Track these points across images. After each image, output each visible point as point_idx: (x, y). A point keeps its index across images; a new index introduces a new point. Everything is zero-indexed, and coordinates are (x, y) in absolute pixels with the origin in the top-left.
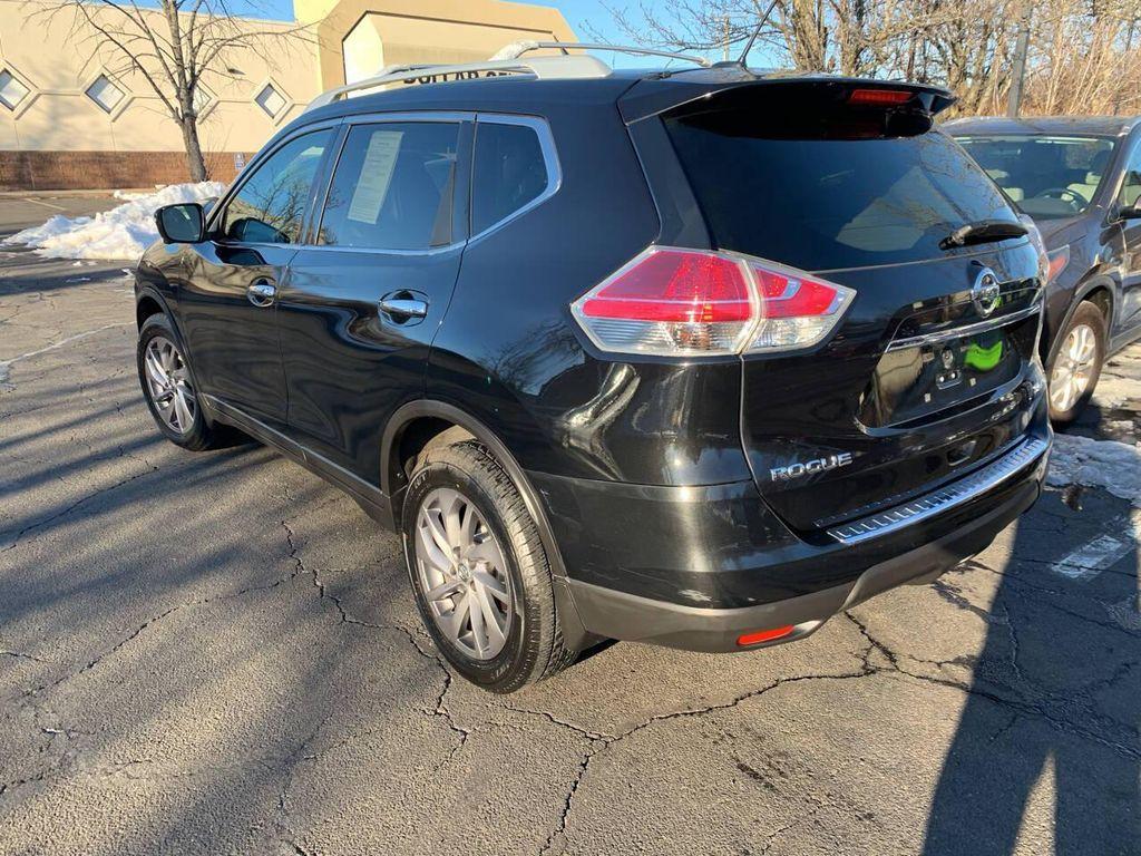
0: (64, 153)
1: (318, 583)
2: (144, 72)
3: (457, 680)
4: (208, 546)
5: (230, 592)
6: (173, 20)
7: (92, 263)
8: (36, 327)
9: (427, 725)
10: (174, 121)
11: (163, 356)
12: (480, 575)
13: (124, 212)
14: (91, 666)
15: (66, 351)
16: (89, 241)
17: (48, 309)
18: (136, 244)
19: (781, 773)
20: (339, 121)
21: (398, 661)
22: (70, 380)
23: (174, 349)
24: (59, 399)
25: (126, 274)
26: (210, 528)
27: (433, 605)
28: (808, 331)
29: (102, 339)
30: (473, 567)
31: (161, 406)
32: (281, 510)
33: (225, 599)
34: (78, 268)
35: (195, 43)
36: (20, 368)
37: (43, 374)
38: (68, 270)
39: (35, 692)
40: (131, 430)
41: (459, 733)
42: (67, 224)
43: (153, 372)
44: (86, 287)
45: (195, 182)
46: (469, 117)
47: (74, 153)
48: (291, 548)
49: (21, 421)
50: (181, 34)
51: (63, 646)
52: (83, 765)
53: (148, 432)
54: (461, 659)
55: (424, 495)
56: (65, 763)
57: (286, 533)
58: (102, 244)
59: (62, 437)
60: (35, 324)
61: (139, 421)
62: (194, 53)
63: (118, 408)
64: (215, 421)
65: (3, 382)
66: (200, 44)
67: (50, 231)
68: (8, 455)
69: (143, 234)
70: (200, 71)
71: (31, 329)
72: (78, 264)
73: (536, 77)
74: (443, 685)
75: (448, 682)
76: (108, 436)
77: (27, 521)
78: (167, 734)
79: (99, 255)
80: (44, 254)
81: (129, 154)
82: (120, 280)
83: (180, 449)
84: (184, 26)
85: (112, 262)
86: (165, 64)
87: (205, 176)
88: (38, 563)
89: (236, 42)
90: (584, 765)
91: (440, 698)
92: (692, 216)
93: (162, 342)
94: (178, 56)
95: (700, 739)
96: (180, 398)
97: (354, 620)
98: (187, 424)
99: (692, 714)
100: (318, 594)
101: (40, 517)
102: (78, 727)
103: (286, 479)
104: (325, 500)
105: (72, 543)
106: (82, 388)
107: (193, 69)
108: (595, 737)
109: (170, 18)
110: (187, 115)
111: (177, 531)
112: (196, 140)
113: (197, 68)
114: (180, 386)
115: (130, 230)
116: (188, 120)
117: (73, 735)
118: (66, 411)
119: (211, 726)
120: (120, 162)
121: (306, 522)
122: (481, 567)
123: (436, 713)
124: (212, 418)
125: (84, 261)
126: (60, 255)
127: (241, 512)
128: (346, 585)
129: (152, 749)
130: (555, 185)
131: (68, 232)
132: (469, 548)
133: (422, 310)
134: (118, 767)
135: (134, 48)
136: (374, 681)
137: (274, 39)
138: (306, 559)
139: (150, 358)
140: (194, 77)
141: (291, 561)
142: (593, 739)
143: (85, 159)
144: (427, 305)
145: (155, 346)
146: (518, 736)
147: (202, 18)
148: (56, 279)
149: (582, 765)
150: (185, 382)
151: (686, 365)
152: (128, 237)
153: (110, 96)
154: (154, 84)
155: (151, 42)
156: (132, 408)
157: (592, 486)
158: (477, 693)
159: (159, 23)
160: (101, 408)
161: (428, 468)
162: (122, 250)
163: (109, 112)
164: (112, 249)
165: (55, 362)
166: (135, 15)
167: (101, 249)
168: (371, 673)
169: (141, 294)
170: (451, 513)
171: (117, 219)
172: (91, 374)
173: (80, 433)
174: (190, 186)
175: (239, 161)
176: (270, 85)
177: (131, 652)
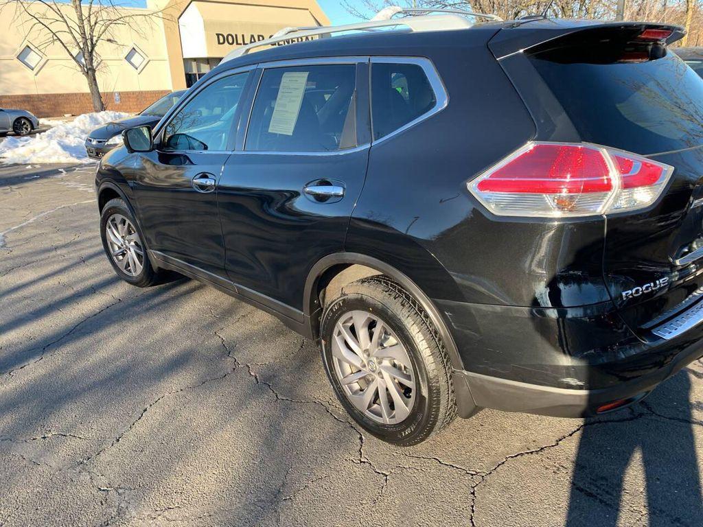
0: (5, 97)
1: (252, 374)
2: (61, 42)
3: (366, 436)
4: (171, 352)
5: (195, 383)
6: (78, 8)
7: (38, 166)
8: (14, 209)
9: (359, 471)
10: (81, 73)
11: (120, 226)
12: (386, 368)
13: (54, 132)
14: (118, 440)
15: (38, 225)
16: (34, 152)
17: (18, 197)
18: (64, 152)
19: (607, 492)
20: (253, 67)
21: (323, 426)
22: (46, 244)
23: (128, 222)
24: (43, 256)
25: (62, 172)
26: (168, 340)
27: (346, 388)
28: (645, 197)
29: (59, 215)
30: (380, 363)
31: (117, 259)
32: (211, 325)
33: (192, 388)
34: (28, 170)
35: (93, 23)
36: (11, 237)
37: (27, 240)
38: (23, 171)
39: (85, 461)
40: (96, 275)
41: (381, 475)
42: (16, 142)
43: (112, 237)
44: (39, 181)
45: (97, 111)
46: (365, 59)
47: (12, 96)
48: (227, 350)
49: (22, 272)
50: (84, 18)
51: (95, 427)
52: (134, 513)
53: (107, 276)
54: (371, 423)
55: (340, 316)
56: (120, 512)
57: (220, 339)
58: (42, 154)
59: (52, 282)
60: (13, 207)
61: (101, 269)
62: (92, 29)
63: (83, 261)
64: (159, 268)
65: (2, 247)
66: (95, 24)
67: (6, 147)
68: (20, 296)
69: (67, 146)
70: (97, 41)
71: (11, 211)
72: (29, 167)
73: (412, 31)
74: (359, 441)
75: (361, 439)
76: (83, 280)
77: (46, 341)
78: (185, 487)
79: (41, 161)
80: (6, 161)
81: (47, 96)
82: (59, 176)
83: (132, 286)
84: (85, 13)
85: (50, 164)
86: (74, 37)
87: (103, 108)
88: (60, 370)
89: (119, 22)
90: (473, 493)
91: (360, 451)
92: (562, 120)
93: (119, 217)
94: (82, 32)
95: (545, 472)
96: (132, 254)
97: (284, 398)
98: (138, 270)
99: (532, 453)
100: (255, 380)
101: (52, 337)
102: (122, 486)
103: (207, 303)
104: (238, 316)
105: (80, 354)
106: (56, 248)
107: (92, 40)
108: (474, 473)
109: (76, 7)
110: (90, 69)
111: (148, 342)
112: (96, 85)
113: (95, 39)
114: (132, 246)
115: (59, 144)
116: (90, 72)
117: (120, 491)
118: (49, 264)
119: (213, 480)
120: (41, 101)
121: (231, 331)
122: (386, 363)
123: (361, 462)
124: (157, 266)
125: (32, 165)
126: (17, 161)
127: (186, 326)
128: (271, 374)
129: (178, 499)
130: (442, 102)
131: (17, 147)
132: (376, 350)
133: (341, 192)
134: (158, 513)
135: (54, 27)
136: (312, 441)
137: (144, 18)
138: (238, 356)
139: (110, 228)
140: (93, 46)
141: (229, 359)
142: (472, 475)
143: (19, 100)
144: (344, 188)
145: (113, 220)
146: (422, 475)
147: (95, 7)
148: (17, 177)
149: (472, 493)
150: (135, 242)
151: (556, 223)
152: (59, 149)
153: (33, 59)
154: (68, 50)
155: (65, 24)
156: (92, 260)
157: (491, 309)
158: (384, 446)
159: (70, 12)
160: (72, 262)
161: (345, 297)
162: (57, 156)
163: (33, 69)
164: (50, 157)
165: (33, 232)
166: (54, 7)
167: (44, 157)
168: (307, 436)
169: (103, 186)
170: (362, 327)
171: (50, 137)
172: (59, 239)
173: (64, 278)
174: (95, 114)
175: (117, 97)
176: (134, 48)
177: (141, 428)
